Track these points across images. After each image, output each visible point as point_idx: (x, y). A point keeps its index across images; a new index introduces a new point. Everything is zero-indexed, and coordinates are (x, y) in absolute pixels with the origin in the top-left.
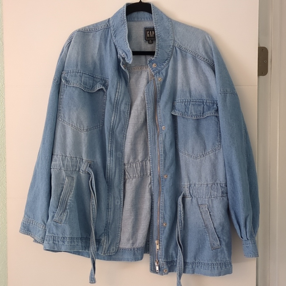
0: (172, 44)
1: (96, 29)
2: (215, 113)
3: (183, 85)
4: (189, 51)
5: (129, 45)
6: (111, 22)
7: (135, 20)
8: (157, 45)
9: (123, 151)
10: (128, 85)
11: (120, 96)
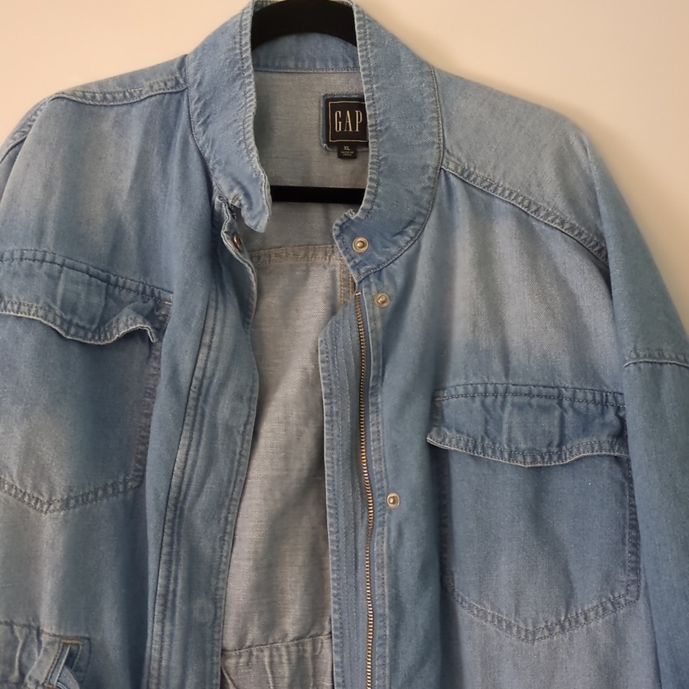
0: (432, 163)
1: (131, 94)
2: (612, 447)
3: (475, 325)
4: (500, 190)
5: (257, 155)
6: (190, 69)
7: (287, 67)
8: (372, 163)
9: (219, 592)
10: (251, 321)
11: (216, 362)
